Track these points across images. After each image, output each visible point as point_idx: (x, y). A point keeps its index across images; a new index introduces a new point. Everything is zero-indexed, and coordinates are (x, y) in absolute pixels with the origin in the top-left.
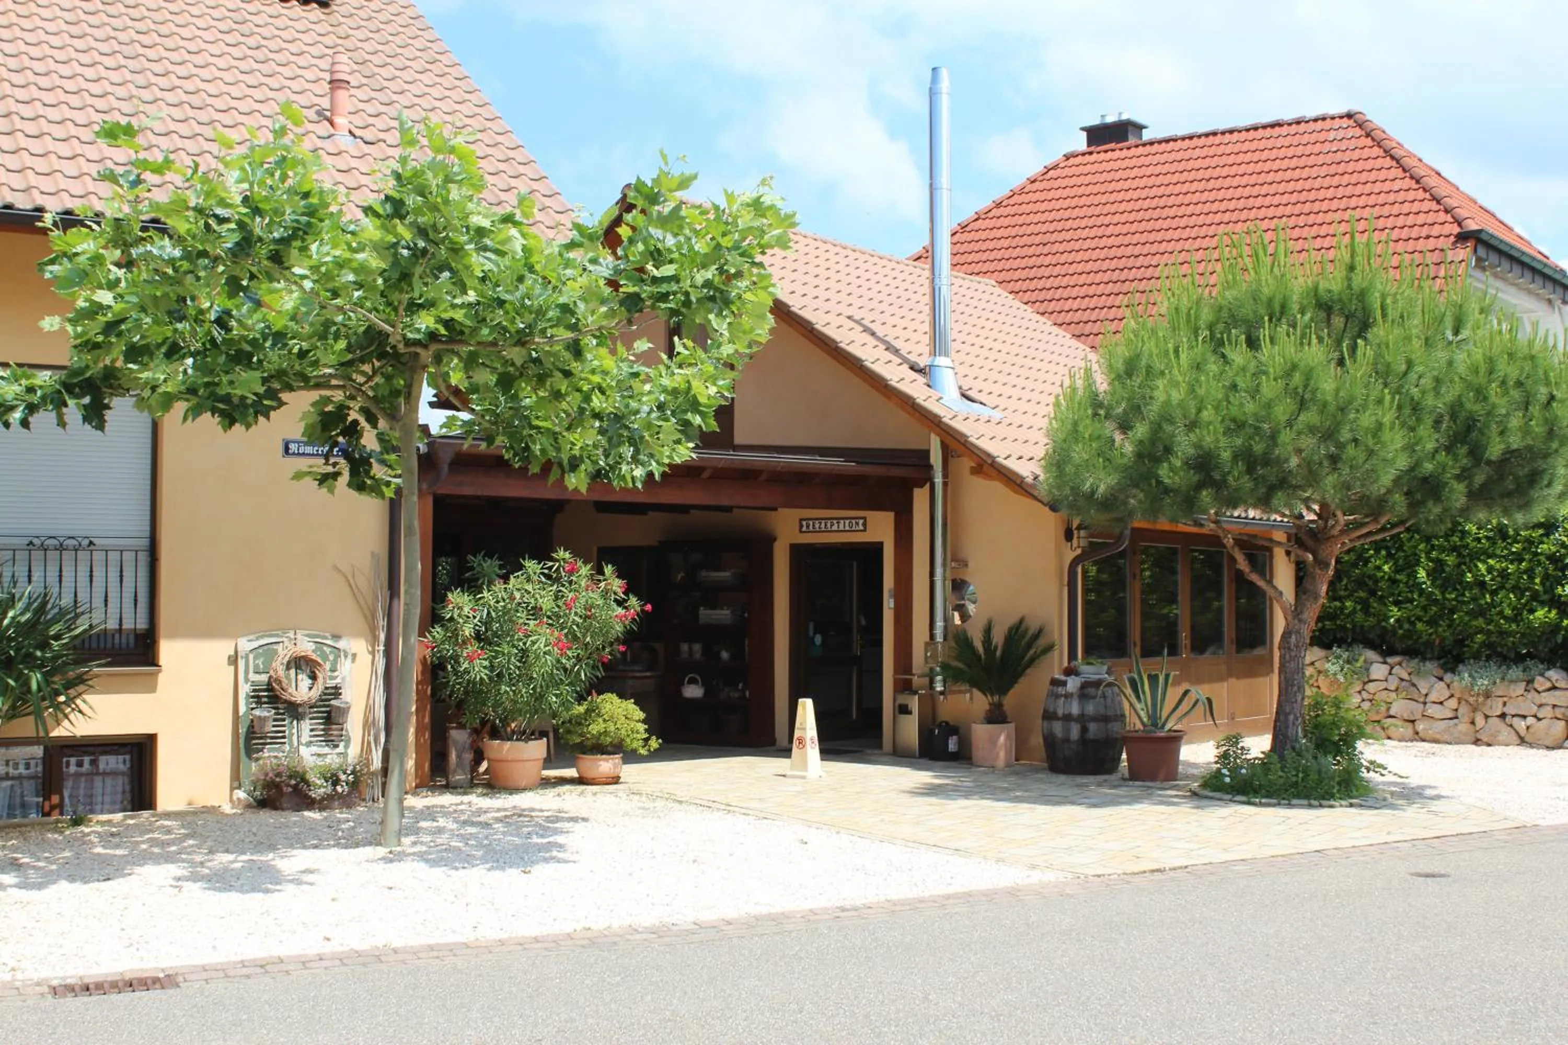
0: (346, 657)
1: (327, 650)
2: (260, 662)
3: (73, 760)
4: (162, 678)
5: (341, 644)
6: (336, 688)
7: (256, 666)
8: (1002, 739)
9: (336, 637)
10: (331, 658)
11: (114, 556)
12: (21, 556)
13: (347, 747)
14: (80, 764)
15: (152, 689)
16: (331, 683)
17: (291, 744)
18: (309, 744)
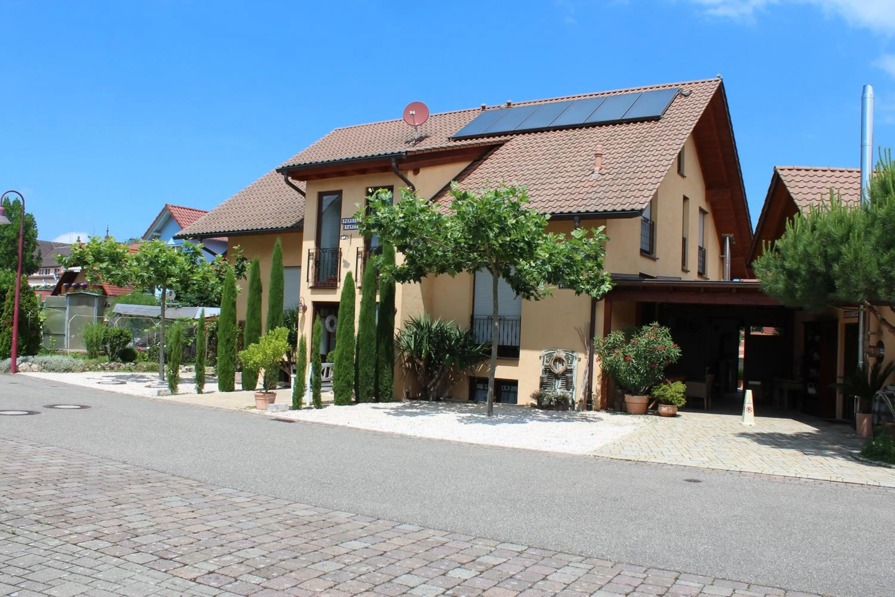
0: (576, 359)
1: (570, 356)
2: (548, 359)
3: (505, 387)
4: (520, 362)
5: (574, 354)
6: (571, 369)
7: (547, 360)
8: (865, 421)
9: (573, 352)
10: (571, 359)
11: (510, 322)
12: (486, 322)
13: (573, 391)
14: (507, 388)
15: (517, 365)
16: (569, 368)
17: (555, 388)
18: (560, 388)
